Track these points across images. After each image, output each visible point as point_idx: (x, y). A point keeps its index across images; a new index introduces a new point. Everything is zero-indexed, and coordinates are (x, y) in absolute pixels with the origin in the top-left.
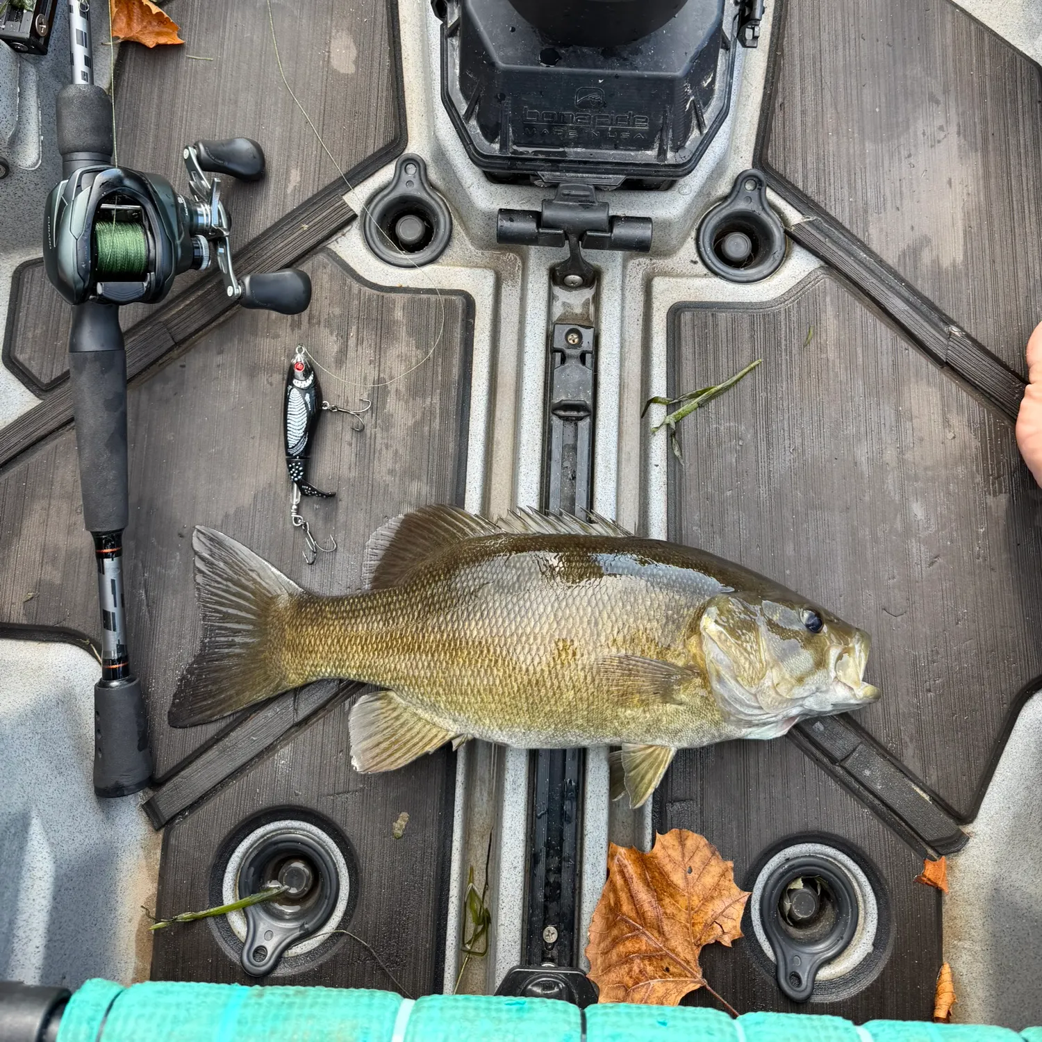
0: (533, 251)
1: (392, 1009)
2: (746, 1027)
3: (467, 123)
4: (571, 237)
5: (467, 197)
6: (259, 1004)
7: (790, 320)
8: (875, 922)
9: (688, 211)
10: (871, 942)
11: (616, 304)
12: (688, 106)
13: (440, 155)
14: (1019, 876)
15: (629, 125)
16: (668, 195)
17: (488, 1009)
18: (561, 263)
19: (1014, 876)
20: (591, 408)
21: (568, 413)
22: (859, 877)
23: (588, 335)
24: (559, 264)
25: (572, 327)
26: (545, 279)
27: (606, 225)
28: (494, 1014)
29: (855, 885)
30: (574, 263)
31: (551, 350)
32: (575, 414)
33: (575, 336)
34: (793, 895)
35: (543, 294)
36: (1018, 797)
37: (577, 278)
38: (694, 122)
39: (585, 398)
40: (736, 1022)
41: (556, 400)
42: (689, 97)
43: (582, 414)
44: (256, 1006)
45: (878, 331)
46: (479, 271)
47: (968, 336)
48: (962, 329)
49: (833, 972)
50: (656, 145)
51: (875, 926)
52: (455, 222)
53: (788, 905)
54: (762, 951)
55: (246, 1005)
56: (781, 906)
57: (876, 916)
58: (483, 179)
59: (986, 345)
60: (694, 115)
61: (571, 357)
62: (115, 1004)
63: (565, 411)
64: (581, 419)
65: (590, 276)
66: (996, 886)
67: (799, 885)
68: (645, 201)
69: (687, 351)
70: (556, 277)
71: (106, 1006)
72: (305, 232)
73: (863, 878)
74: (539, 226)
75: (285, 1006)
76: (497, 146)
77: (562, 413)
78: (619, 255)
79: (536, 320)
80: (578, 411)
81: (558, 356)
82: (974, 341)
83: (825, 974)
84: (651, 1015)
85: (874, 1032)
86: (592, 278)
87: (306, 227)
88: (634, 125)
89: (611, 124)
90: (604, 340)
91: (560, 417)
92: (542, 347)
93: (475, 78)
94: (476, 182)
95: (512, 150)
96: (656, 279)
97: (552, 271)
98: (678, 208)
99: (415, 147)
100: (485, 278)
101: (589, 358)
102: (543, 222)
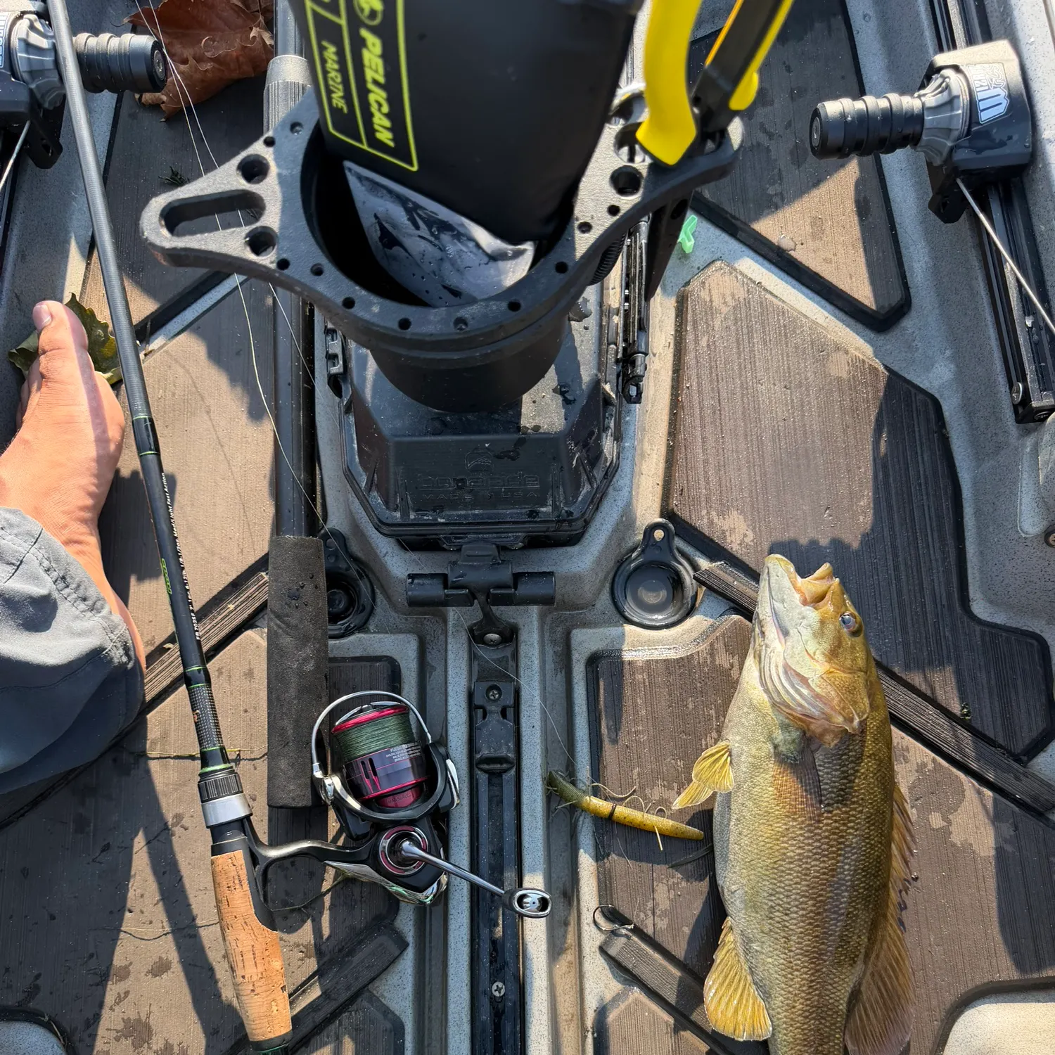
0: (452, 613)
3: (369, 495)
4: (478, 595)
5: (383, 567)
9: (598, 561)
11: (535, 658)
12: (574, 462)
13: (356, 527)
15: (520, 485)
16: (574, 550)
18: (477, 623)
20: (515, 760)
21: (492, 766)
23: (508, 690)
24: (475, 624)
25: (491, 683)
26: (464, 637)
27: (511, 583)
30: (489, 622)
31: (472, 707)
32: (498, 767)
33: (495, 692)
35: (464, 653)
37: (495, 636)
38: (584, 477)
39: (508, 752)
41: (480, 756)
42: (574, 454)
43: (505, 766)
46: (401, 636)
50: (550, 502)
58: (397, 548)
60: (582, 471)
61: (491, 712)
63: (488, 764)
64: (505, 771)
65: (507, 633)
70: (476, 636)
72: (231, 612)
74: (446, 587)
76: (398, 514)
77: (485, 767)
78: (534, 610)
79: (457, 679)
80: (501, 764)
81: (480, 712)
86: (511, 636)
87: (231, 607)
88: (525, 485)
89: (504, 485)
90: (524, 694)
91: (485, 771)
92: (464, 705)
93: (370, 451)
94: (390, 550)
95: (412, 517)
96: (575, 632)
97: (471, 630)
98: (586, 561)
99: (335, 522)
100: (409, 642)
101: (510, 713)
102: (449, 583)
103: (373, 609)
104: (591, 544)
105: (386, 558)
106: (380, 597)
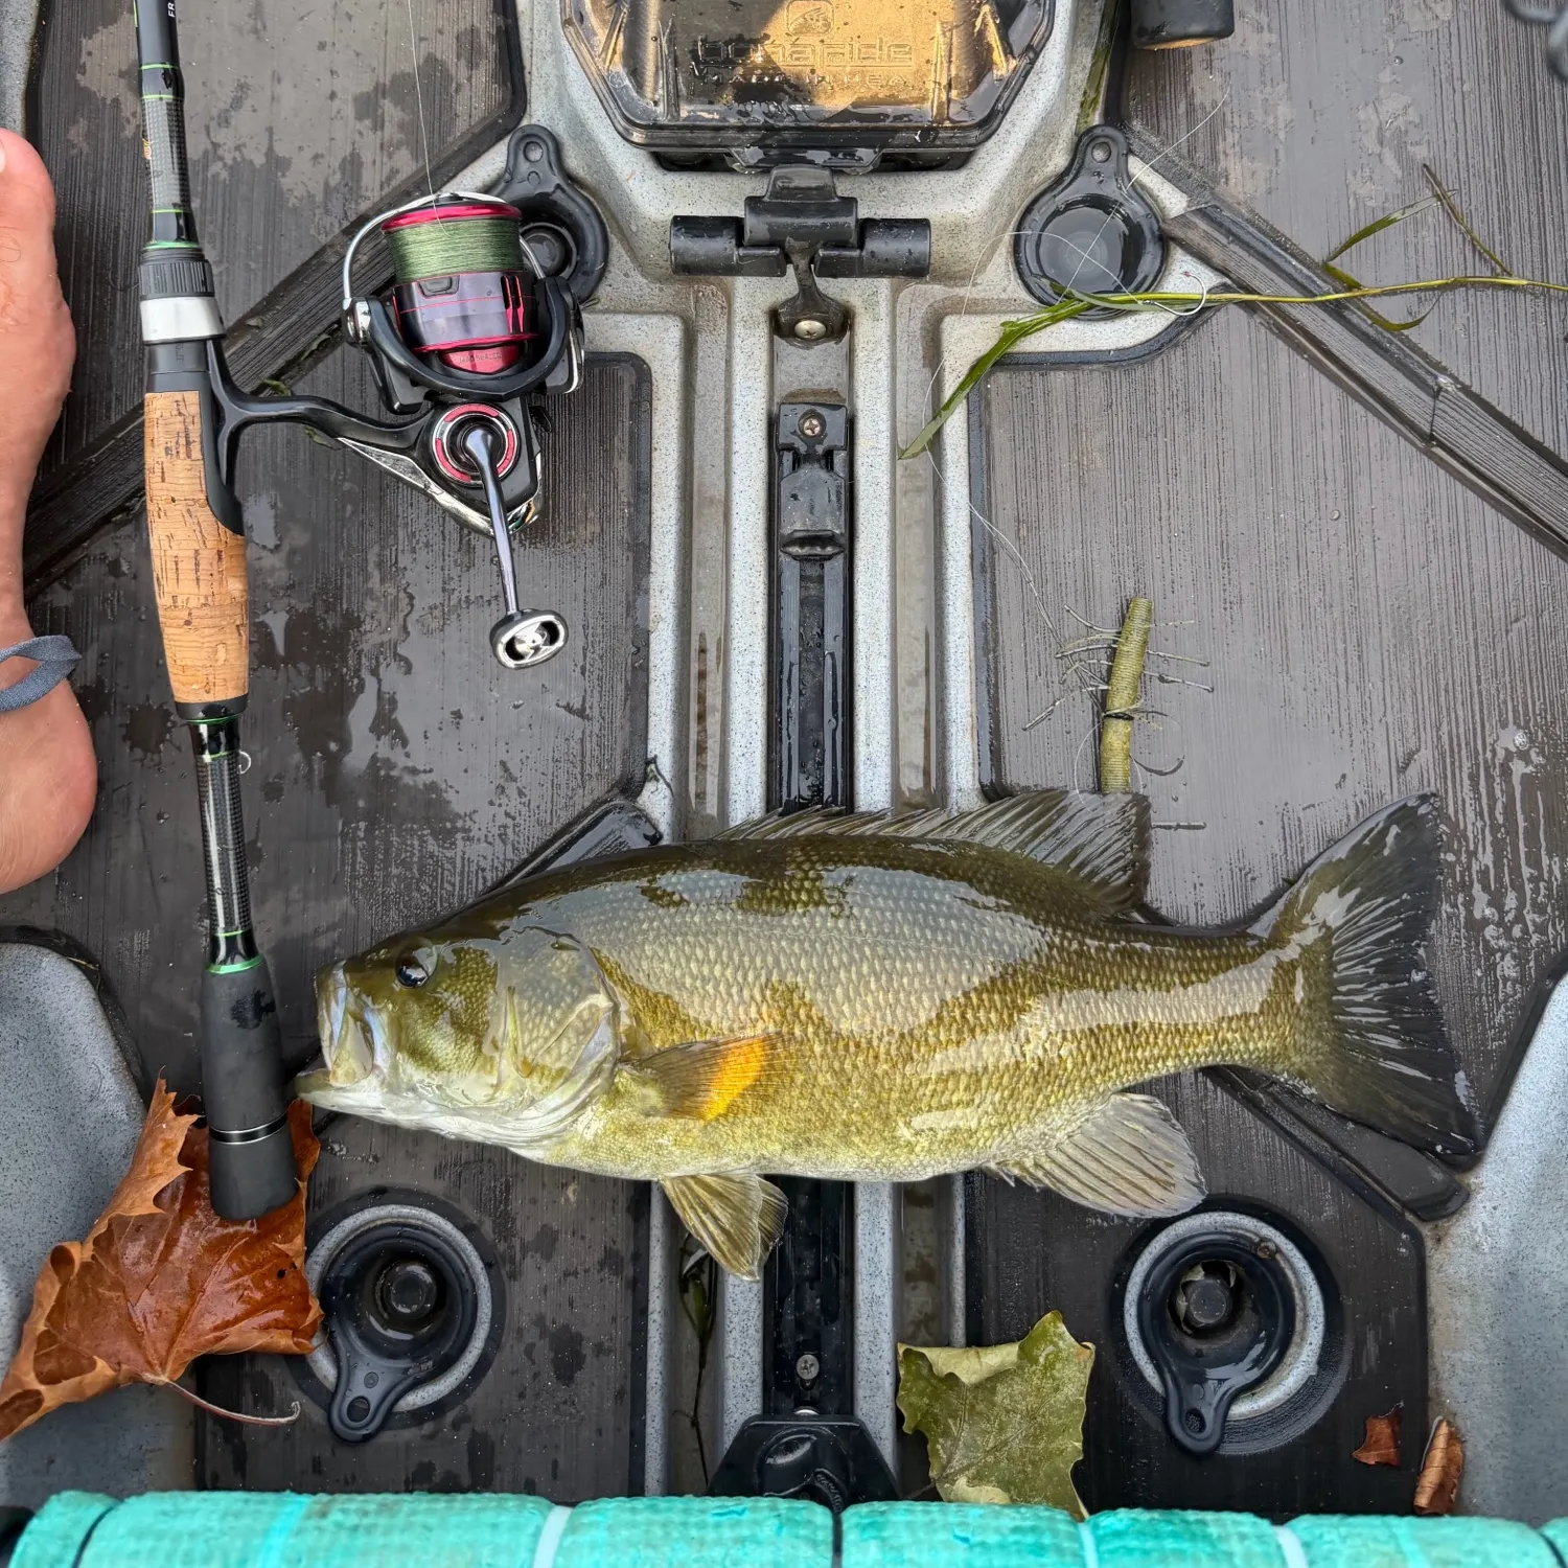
0: (741, 284)
1: (531, 1530)
2: (1099, 1540)
4: (795, 258)
6: (320, 1529)
7: (1170, 378)
8: (1321, 1328)
9: (996, 203)
10: (1314, 1360)
11: (881, 365)
12: (978, 23)
14: (1548, 1256)
15: (880, 60)
16: (959, 177)
17: (685, 1524)
18: (787, 301)
19: (1540, 1253)
20: (844, 541)
21: (807, 551)
22: (1295, 1260)
23: (836, 420)
24: (784, 304)
25: (810, 407)
26: (763, 330)
27: (853, 237)
28: (694, 1533)
29: (1289, 1273)
30: (810, 300)
31: (774, 447)
32: (818, 550)
33: (815, 422)
34: (1189, 1291)
35: (762, 355)
36: (1547, 1129)
37: (817, 326)
39: (834, 525)
40: (1085, 1531)
41: (786, 530)
42: (979, 7)
43: (829, 550)
44: (316, 1533)
45: (1317, 388)
46: (654, 319)
47: (1466, 390)
48: (1456, 379)
49: (1255, 1406)
51: (1321, 1333)
52: (613, 239)
53: (1182, 1303)
54: (1142, 1378)
55: (300, 1532)
56: (1173, 1308)
57: (1321, 1319)
58: (652, 166)
59: (1494, 403)
61: (807, 457)
62: (96, 1534)
63: (801, 546)
64: (829, 557)
65: (837, 321)
66: (1512, 1269)
67: (1198, 1275)
68: (922, 189)
69: (1000, 436)
70: (780, 325)
71: (79, 1537)
73: (1301, 1263)
74: (739, 244)
75: (361, 1530)
76: (658, 108)
77: (795, 550)
78: (883, 285)
79: (749, 399)
80: (824, 547)
81: (788, 458)
82: (1477, 398)
83: (1242, 1409)
84: (946, 1527)
85: (1307, 1538)
86: (840, 324)
89: (851, 60)
90: (863, 427)
91: (795, 557)
92: (762, 443)
94: (639, 169)
95: (684, 114)
96: (947, 320)
97: (773, 315)
98: (978, 198)
99: (540, 113)
100: (667, 330)
101: (839, 458)
102: (747, 236)
103: (604, 271)
104: (988, 168)
105: (631, 182)
106: (618, 250)
